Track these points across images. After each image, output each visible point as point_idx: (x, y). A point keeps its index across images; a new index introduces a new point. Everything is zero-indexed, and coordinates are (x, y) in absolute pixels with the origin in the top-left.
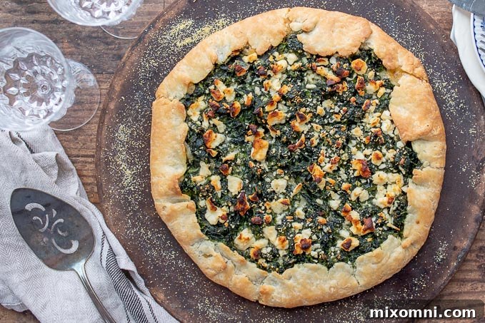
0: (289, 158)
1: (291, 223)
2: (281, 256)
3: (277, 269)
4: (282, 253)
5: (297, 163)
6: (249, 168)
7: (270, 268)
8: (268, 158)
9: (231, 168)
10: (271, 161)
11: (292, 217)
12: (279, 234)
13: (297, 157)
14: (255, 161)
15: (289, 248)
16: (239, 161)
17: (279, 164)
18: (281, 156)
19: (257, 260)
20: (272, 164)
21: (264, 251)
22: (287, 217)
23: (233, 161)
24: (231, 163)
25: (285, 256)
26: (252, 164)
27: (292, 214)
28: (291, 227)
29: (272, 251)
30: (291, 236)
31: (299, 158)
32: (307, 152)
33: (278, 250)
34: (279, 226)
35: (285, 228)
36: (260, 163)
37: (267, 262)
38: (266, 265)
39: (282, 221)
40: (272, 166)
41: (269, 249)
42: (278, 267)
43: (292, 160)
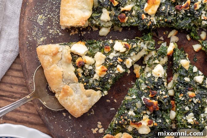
0: (174, 16)
1: (118, 63)
2: (94, 78)
3: (85, 84)
4: (96, 76)
5: (180, 21)
6: (142, 19)
7: (81, 79)
8: (158, 14)
9: (127, 18)
10: (159, 16)
11: (122, 61)
12: (104, 64)
13: (181, 16)
14: (147, 15)
15: (102, 78)
16: (134, 13)
17: (166, 20)
18: (169, 13)
19: (77, 67)
20: (160, 18)
21: (87, 66)
22: (119, 58)
23: (130, 13)
24: (127, 14)
25: (96, 80)
26: (144, 17)
27: (124, 59)
28: (116, 66)
29: (91, 70)
30: (111, 72)
31: (182, 17)
32: (190, 13)
33: (95, 73)
34: (109, 59)
35: (112, 64)
36: (150, 17)
37: (83, 74)
38: (81, 75)
39: (114, 58)
40: (160, 20)
41: (91, 68)
42: (87, 83)
43: (177, 18)
